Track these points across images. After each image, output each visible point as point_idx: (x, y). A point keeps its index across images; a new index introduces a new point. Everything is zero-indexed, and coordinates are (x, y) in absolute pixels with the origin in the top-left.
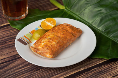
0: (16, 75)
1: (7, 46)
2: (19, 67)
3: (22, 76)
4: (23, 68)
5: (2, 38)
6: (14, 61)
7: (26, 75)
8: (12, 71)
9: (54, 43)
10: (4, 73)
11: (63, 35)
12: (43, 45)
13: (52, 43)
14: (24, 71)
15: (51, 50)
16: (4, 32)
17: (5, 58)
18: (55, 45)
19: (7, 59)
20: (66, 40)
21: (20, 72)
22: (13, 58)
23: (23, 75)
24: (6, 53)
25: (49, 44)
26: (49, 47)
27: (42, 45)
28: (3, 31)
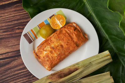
0: (15, 77)
1: (13, 35)
2: (19, 68)
3: (19, 80)
4: (23, 69)
5: (12, 21)
6: (16, 58)
7: (23, 80)
8: (12, 72)
9: (56, 55)
10: (5, 73)
11: (67, 45)
12: (45, 54)
13: (54, 55)
14: (22, 75)
15: (51, 62)
16: (15, 12)
17: (9, 52)
18: (56, 58)
19: (11, 53)
20: (68, 51)
21: (19, 75)
22: (16, 54)
23: (21, 79)
24: (11, 45)
25: (50, 55)
26: (49, 58)
27: (43, 54)
28: (14, 10)
